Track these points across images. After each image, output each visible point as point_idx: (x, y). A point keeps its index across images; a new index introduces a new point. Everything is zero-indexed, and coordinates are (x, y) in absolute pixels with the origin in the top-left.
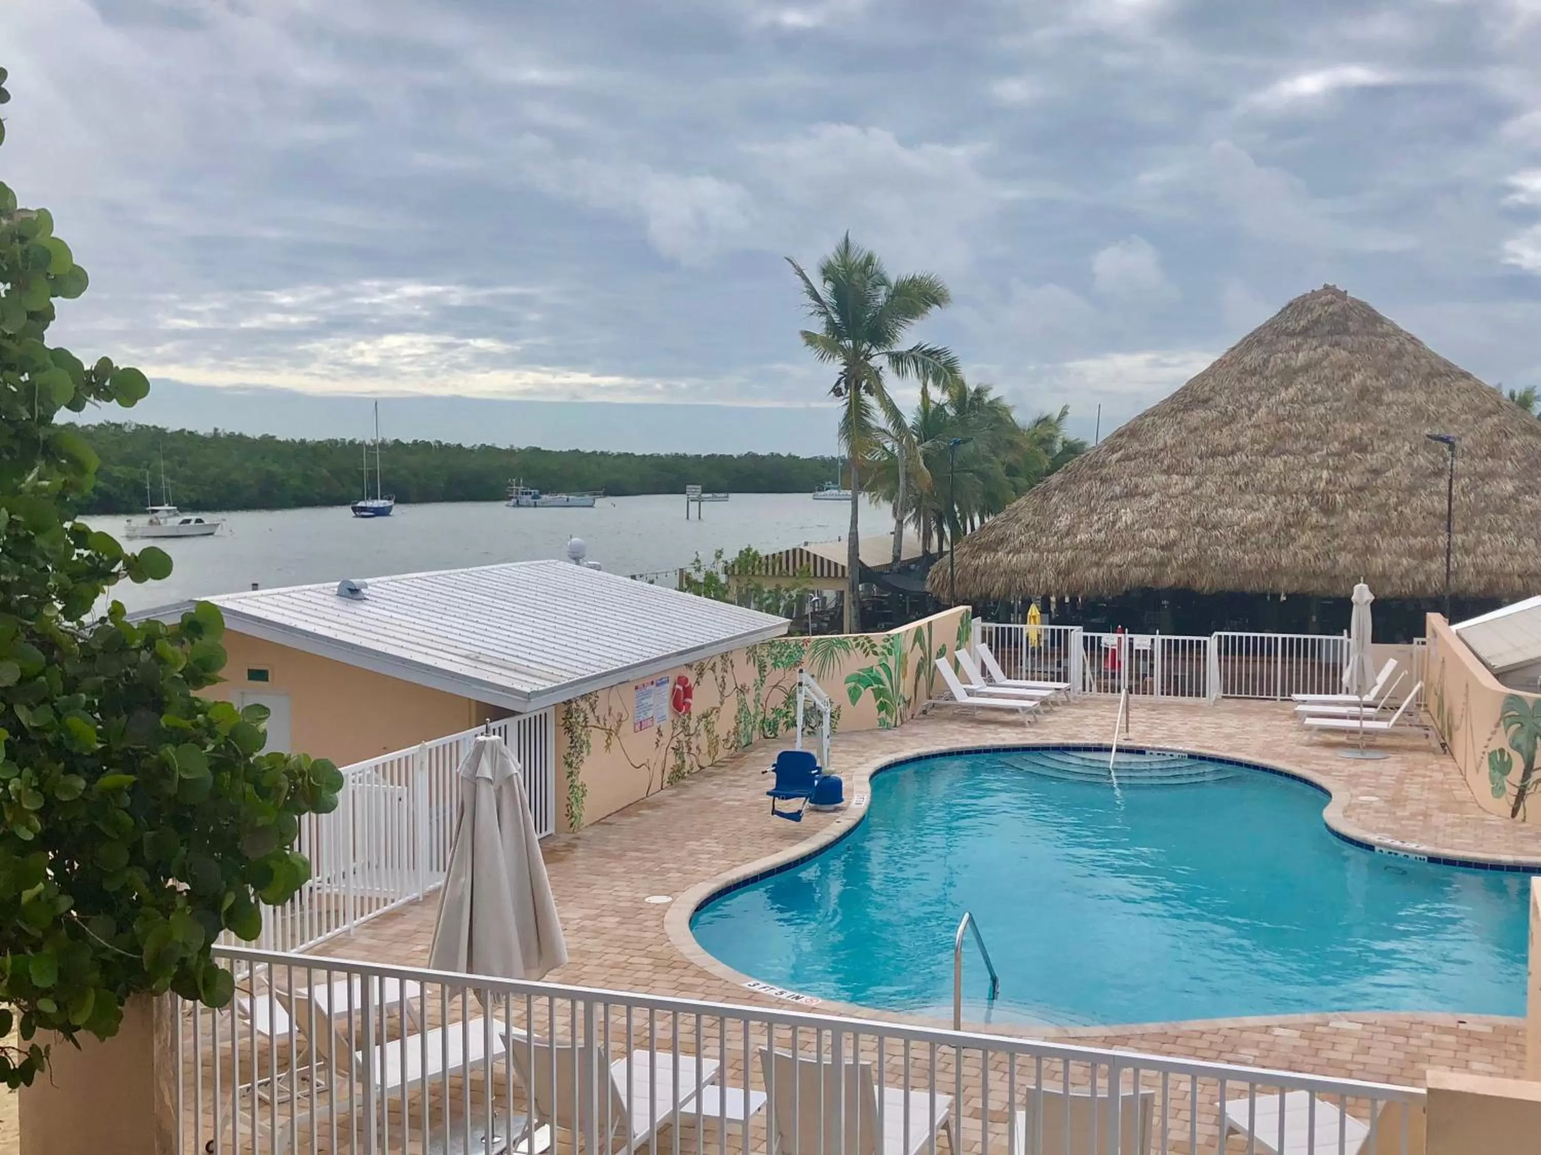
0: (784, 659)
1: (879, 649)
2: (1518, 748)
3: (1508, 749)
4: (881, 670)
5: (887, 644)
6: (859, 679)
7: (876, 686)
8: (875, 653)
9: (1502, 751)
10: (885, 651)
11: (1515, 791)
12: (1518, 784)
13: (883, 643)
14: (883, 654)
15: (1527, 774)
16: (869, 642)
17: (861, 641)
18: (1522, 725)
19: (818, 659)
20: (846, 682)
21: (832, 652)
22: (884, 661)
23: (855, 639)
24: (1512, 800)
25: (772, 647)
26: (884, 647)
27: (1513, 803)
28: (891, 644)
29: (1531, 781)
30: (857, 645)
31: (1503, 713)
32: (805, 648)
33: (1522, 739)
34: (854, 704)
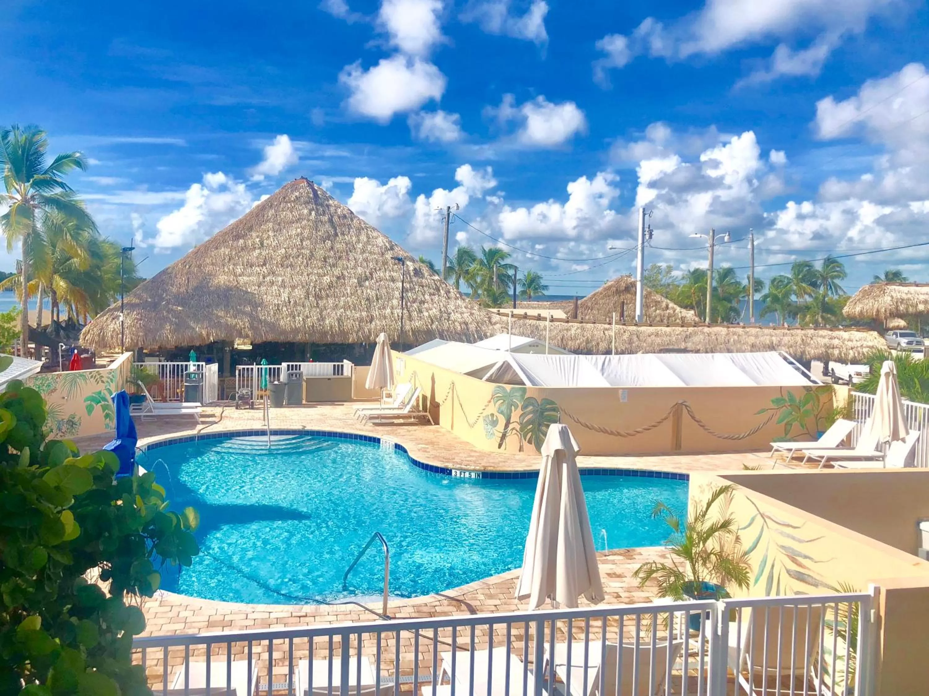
0: (44, 388)
1: (104, 379)
2: (502, 413)
3: (496, 414)
4: (106, 392)
5: (110, 376)
6: (93, 399)
7: (103, 403)
8: (103, 382)
9: (492, 415)
10: (109, 380)
11: (501, 435)
12: (503, 431)
13: (107, 375)
14: (107, 382)
15: (507, 426)
16: (99, 374)
17: (94, 374)
18: (504, 401)
19: (68, 385)
20: (85, 401)
21: (75, 382)
22: (108, 387)
23: (91, 373)
24: (499, 440)
25: (36, 380)
26: (108, 378)
27: (499, 441)
28: (113, 376)
29: (509, 429)
30: (92, 377)
31: (493, 396)
32: (58, 380)
33: (504, 408)
34: (89, 415)
